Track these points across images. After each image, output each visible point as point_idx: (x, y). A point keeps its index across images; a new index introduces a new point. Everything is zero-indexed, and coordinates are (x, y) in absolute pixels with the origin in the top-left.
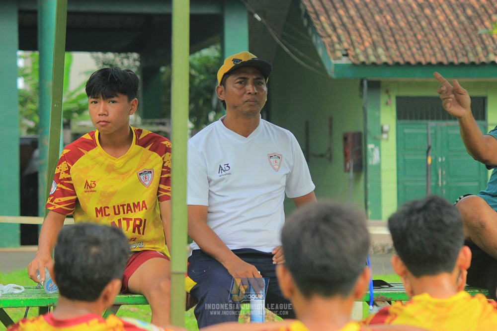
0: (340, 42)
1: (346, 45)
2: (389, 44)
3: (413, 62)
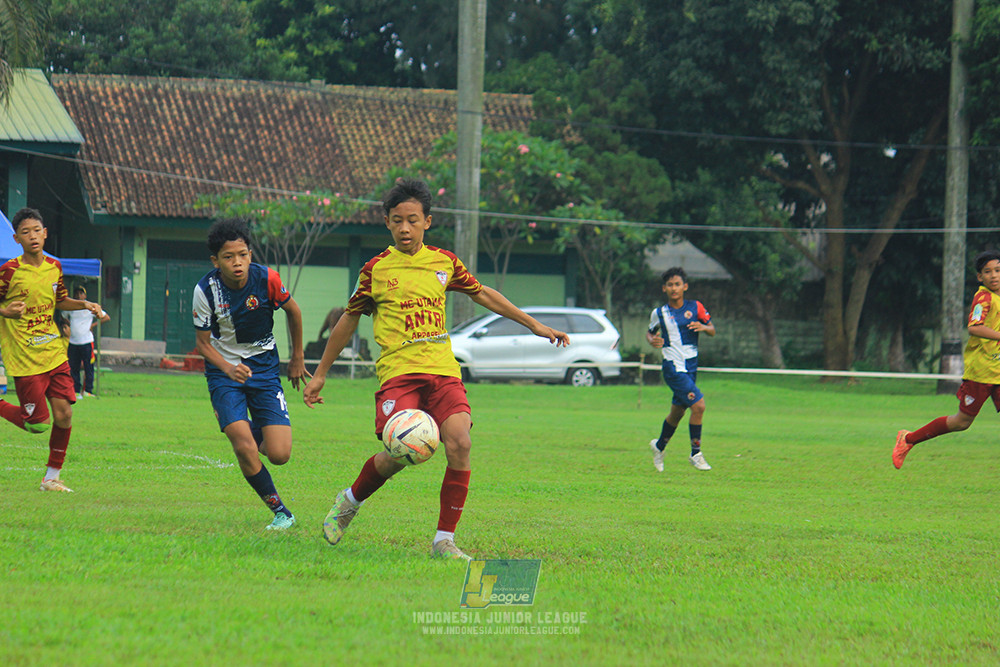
0: (101, 195)
1: (106, 198)
2: (141, 199)
3: (157, 214)
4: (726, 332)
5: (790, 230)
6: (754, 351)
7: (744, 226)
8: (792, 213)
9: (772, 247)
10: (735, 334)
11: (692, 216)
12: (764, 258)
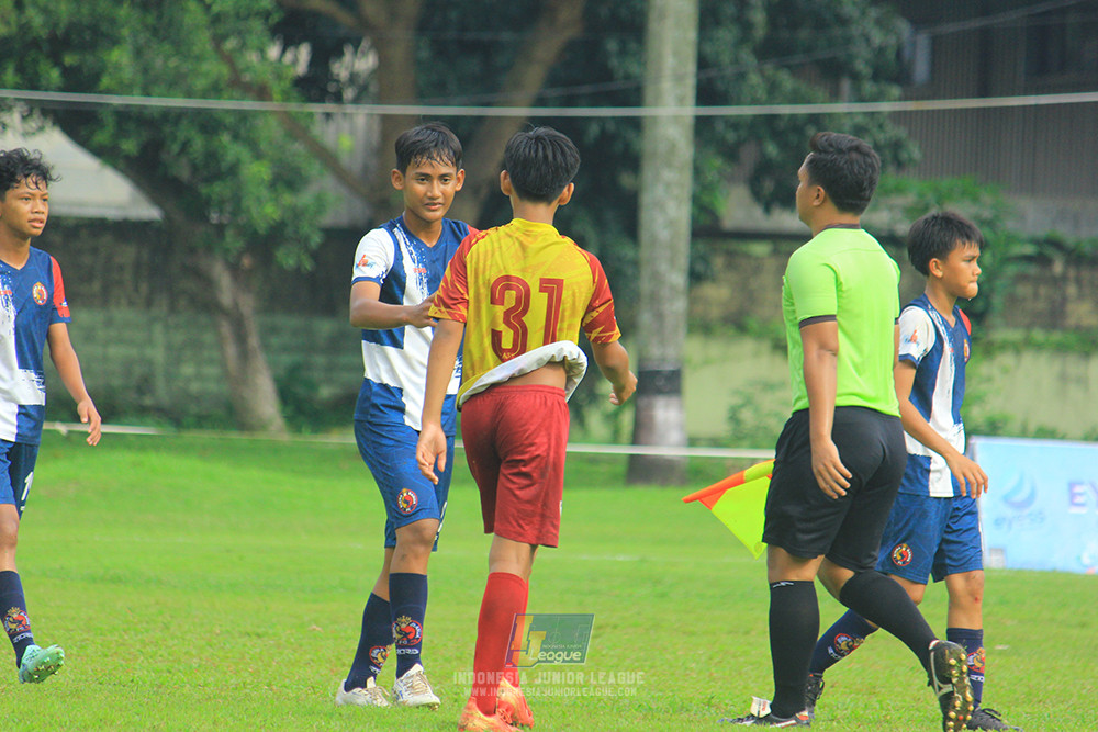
4: (150, 342)
5: (294, 107)
6: (212, 387)
7: (189, 94)
8: (302, 68)
9: (253, 145)
10: (169, 347)
11: (67, 72)
12: (234, 170)
